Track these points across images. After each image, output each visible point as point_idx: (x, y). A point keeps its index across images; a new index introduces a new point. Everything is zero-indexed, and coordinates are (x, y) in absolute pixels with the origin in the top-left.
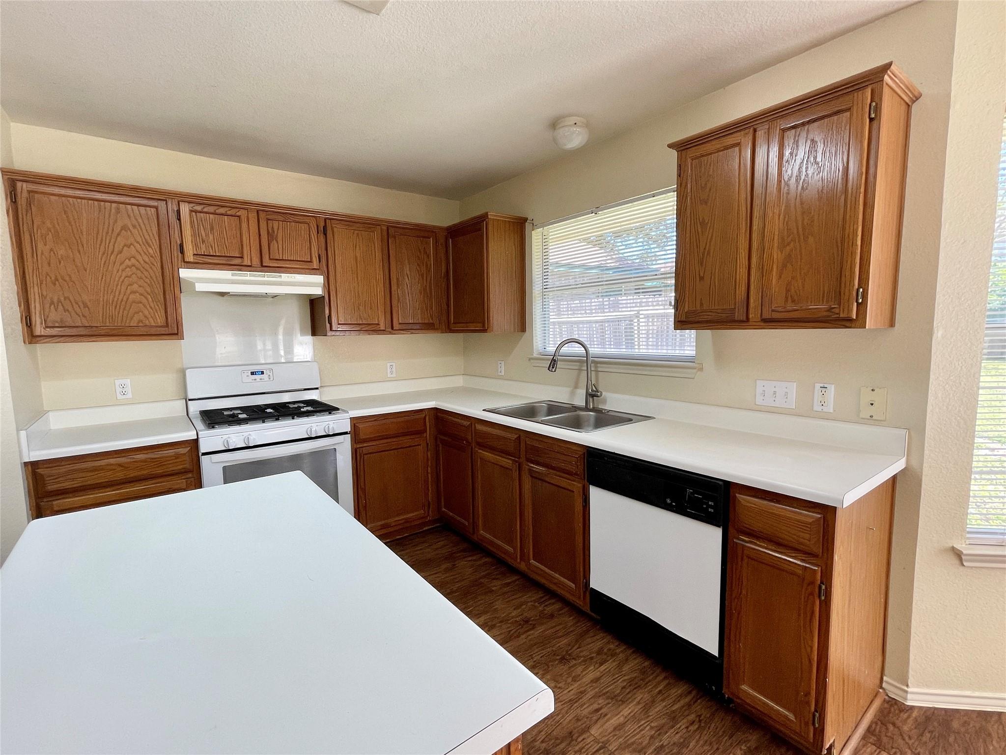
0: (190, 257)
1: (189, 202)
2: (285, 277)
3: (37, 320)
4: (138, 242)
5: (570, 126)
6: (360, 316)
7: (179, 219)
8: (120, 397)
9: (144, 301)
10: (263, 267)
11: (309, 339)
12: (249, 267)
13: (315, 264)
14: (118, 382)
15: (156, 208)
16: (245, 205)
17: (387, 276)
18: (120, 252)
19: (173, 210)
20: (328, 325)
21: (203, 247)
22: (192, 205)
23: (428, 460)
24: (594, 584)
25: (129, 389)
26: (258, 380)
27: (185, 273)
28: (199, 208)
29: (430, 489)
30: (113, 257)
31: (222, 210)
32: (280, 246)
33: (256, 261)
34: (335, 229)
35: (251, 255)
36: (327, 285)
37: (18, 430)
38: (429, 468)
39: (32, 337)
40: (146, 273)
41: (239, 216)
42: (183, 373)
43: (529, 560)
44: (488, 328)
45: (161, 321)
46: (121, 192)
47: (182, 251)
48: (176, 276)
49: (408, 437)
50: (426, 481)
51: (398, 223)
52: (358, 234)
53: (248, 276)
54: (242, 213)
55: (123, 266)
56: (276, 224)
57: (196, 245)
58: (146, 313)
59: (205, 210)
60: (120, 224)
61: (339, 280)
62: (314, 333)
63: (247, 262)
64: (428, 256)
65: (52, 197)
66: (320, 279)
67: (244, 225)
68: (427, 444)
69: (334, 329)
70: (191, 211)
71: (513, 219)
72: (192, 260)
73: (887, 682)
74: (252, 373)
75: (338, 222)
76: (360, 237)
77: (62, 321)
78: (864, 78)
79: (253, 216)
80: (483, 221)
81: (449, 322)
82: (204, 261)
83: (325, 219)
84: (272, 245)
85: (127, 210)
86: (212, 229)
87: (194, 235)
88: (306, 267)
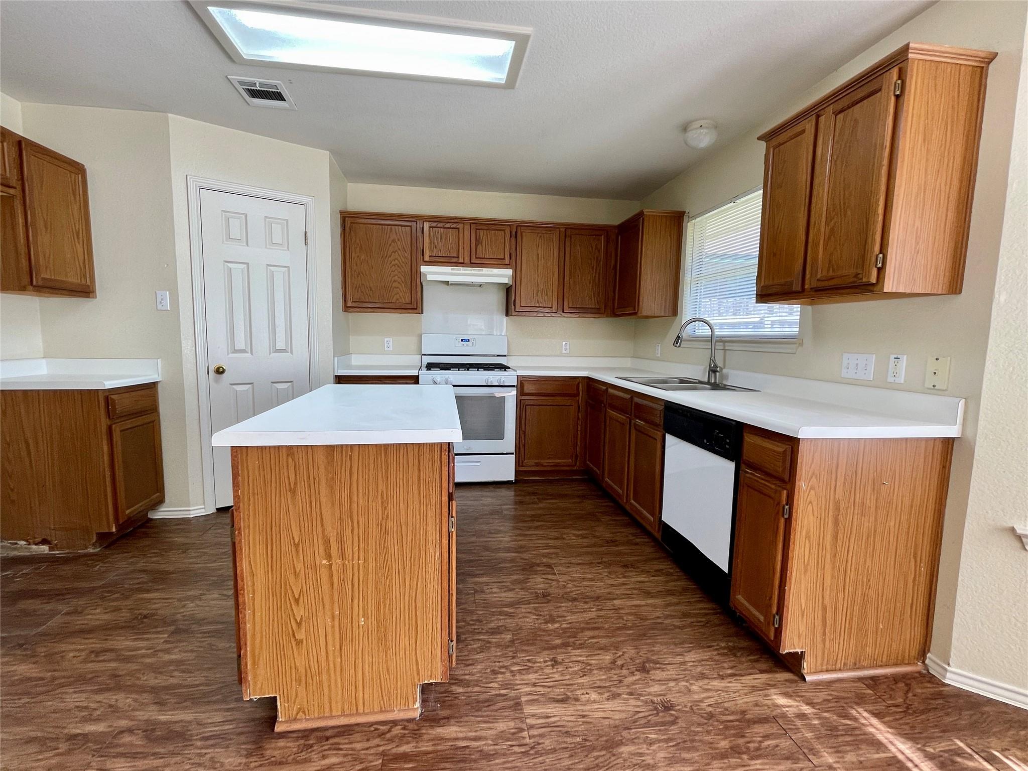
0: (427, 258)
1: (429, 221)
2: (485, 271)
3: (349, 297)
4: (399, 250)
5: (696, 129)
6: (538, 301)
7: (423, 233)
8: (386, 349)
9: (400, 287)
10: (472, 264)
11: (505, 319)
12: (463, 264)
13: (507, 261)
14: (386, 340)
15: (411, 226)
16: (462, 220)
17: (562, 269)
18: (390, 256)
19: (420, 227)
20: (513, 307)
21: (435, 250)
22: (430, 223)
23: (578, 419)
24: (665, 518)
25: (391, 344)
26: (465, 345)
27: (423, 269)
28: (434, 224)
29: (579, 444)
30: (386, 259)
31: (448, 225)
32: (484, 248)
33: (467, 260)
34: (524, 234)
35: (464, 257)
36: (515, 277)
37: (334, 357)
38: (579, 427)
39: (346, 308)
40: (403, 269)
41: (458, 228)
42: (420, 336)
43: (630, 500)
44: (638, 311)
45: (408, 300)
46: (394, 218)
47: (423, 255)
48: (418, 271)
49: (562, 398)
50: (576, 437)
51: (574, 224)
52: (541, 236)
53: (461, 270)
54: (460, 226)
55: (391, 265)
56: (482, 232)
57: (431, 250)
58: (401, 295)
59: (439, 226)
60: (392, 238)
61: (523, 272)
62: (507, 315)
63: (461, 260)
64: (599, 251)
65: (360, 225)
66: (509, 272)
67: (461, 235)
68: (579, 406)
69: (517, 310)
70: (430, 227)
71: (669, 213)
72: (428, 260)
73: (930, 659)
74: (462, 340)
75: (526, 228)
76: (543, 238)
77: (360, 299)
78: (891, 58)
79: (467, 227)
80: (640, 218)
81: (614, 308)
82: (434, 261)
83: (517, 226)
84: (478, 248)
85: (395, 229)
86: (441, 239)
87: (430, 243)
88: (500, 263)
